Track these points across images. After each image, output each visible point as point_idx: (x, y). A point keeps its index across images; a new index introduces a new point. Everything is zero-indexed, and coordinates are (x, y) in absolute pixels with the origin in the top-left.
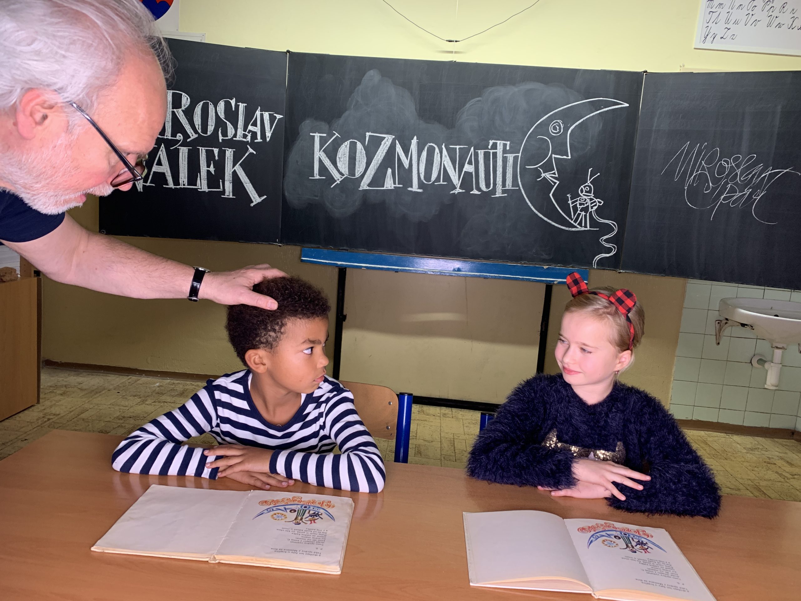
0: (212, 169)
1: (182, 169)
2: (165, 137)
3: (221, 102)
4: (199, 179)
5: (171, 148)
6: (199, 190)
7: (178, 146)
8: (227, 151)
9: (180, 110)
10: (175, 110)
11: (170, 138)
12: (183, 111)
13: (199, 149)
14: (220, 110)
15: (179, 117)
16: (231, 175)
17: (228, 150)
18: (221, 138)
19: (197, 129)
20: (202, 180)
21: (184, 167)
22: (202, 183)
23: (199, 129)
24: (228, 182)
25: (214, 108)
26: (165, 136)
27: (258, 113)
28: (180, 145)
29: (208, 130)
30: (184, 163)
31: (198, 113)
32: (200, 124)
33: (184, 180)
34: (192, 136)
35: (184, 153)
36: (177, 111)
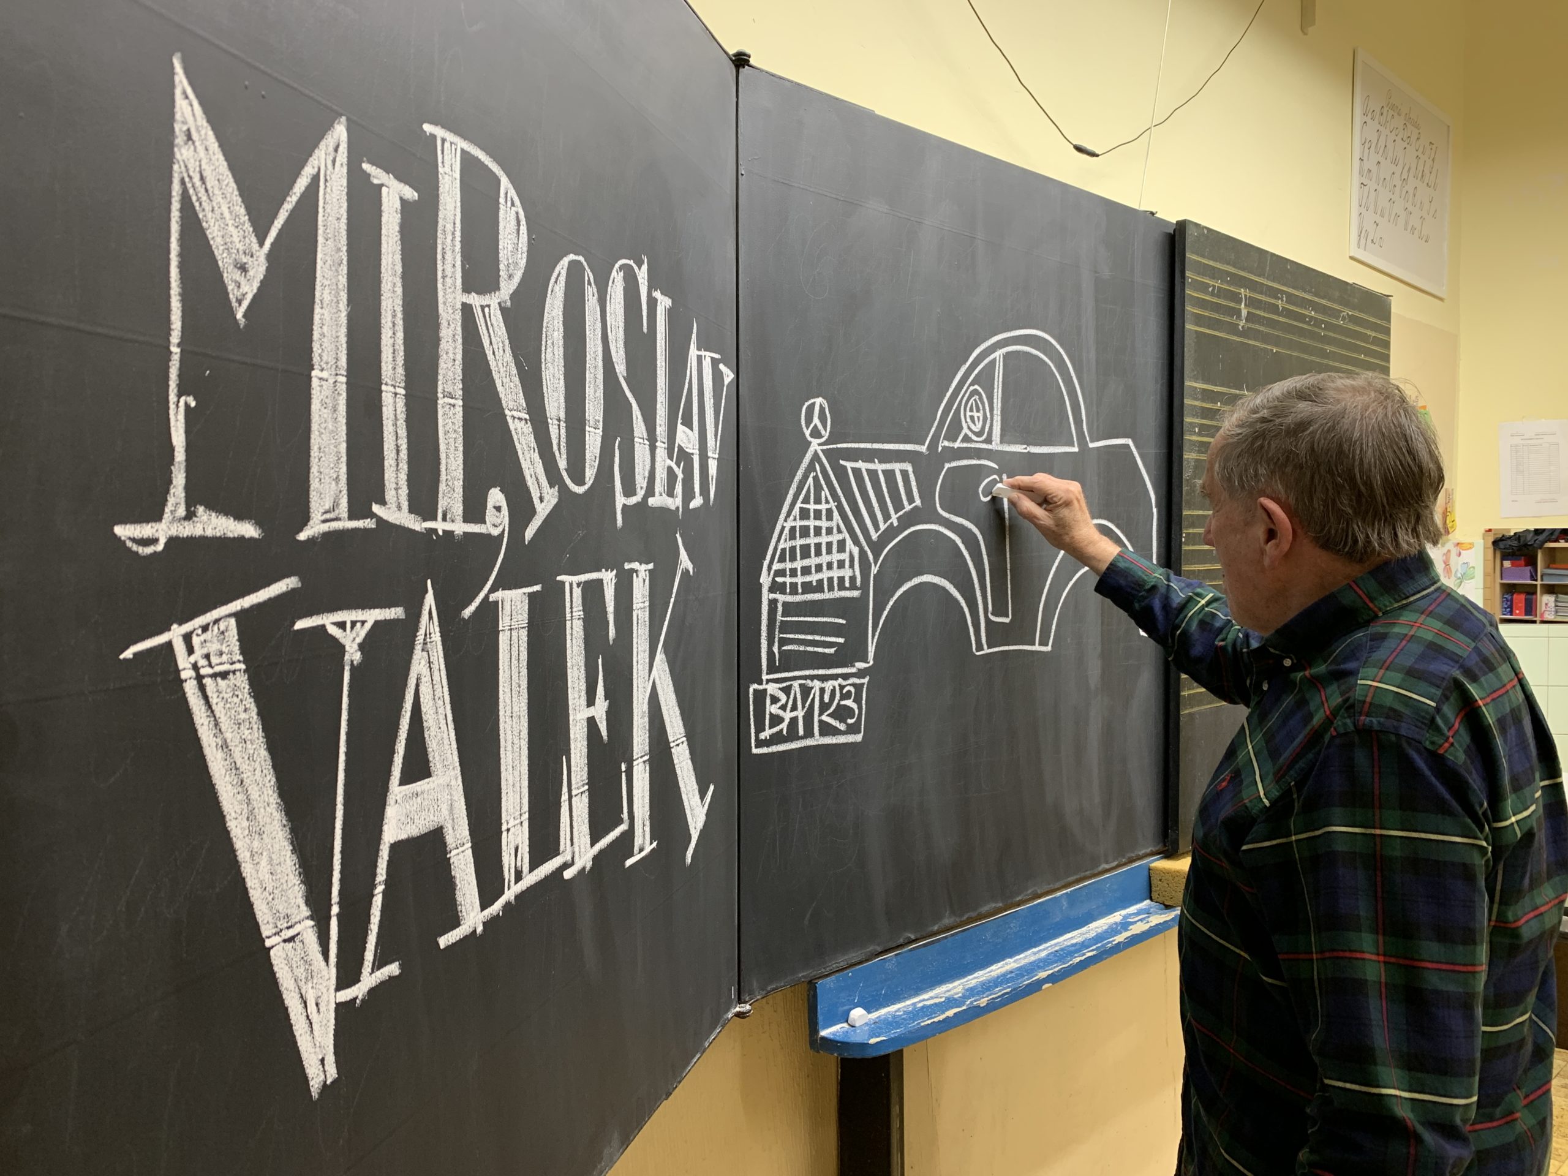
0: (601, 710)
1: (509, 754)
2: (440, 526)
3: (614, 273)
4: (565, 797)
5: (467, 612)
6: (568, 874)
7: (493, 589)
8: (635, 574)
9: (493, 300)
10: (474, 300)
11: (460, 528)
12: (504, 310)
13: (563, 583)
14: (613, 323)
15: (490, 357)
16: (647, 719)
17: (636, 571)
18: (620, 501)
19: (555, 447)
20: (574, 799)
21: (516, 741)
22: (575, 824)
23: (559, 449)
24: (641, 766)
25: (598, 309)
26: (440, 516)
27: (693, 352)
28: (503, 583)
29: (588, 457)
30: (516, 709)
31: (556, 334)
32: (562, 416)
33: (519, 841)
34: (541, 499)
35: (514, 633)
36: (483, 307)
